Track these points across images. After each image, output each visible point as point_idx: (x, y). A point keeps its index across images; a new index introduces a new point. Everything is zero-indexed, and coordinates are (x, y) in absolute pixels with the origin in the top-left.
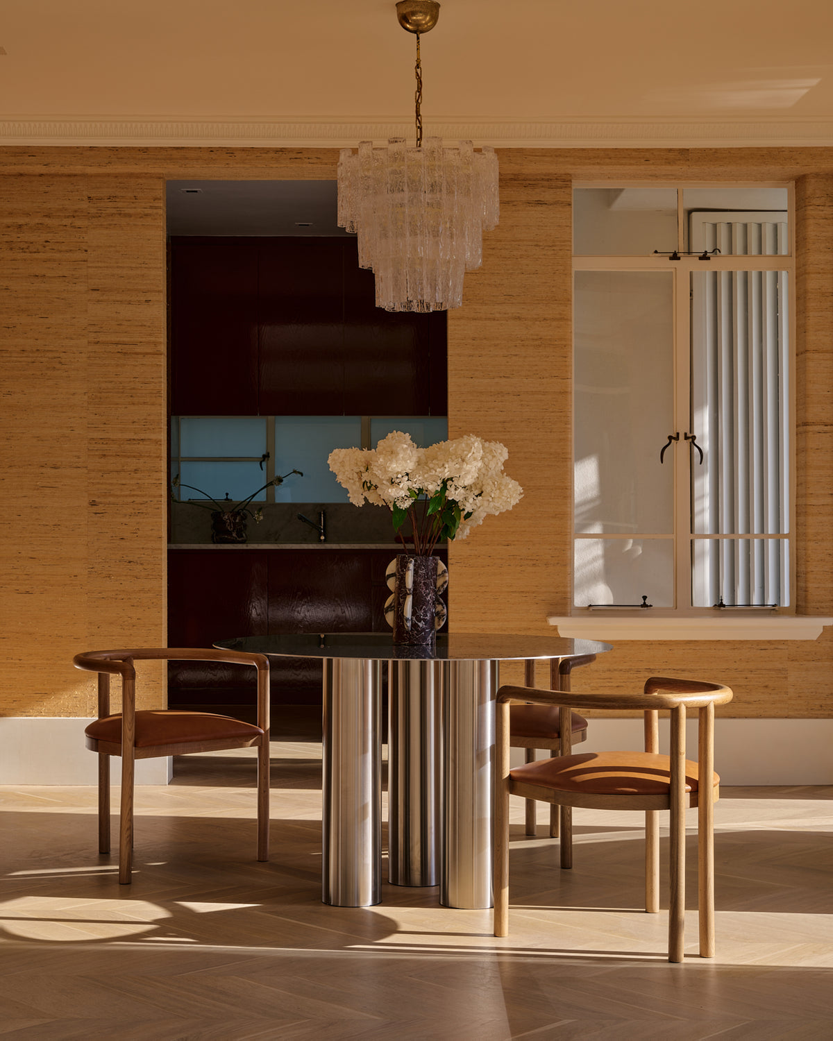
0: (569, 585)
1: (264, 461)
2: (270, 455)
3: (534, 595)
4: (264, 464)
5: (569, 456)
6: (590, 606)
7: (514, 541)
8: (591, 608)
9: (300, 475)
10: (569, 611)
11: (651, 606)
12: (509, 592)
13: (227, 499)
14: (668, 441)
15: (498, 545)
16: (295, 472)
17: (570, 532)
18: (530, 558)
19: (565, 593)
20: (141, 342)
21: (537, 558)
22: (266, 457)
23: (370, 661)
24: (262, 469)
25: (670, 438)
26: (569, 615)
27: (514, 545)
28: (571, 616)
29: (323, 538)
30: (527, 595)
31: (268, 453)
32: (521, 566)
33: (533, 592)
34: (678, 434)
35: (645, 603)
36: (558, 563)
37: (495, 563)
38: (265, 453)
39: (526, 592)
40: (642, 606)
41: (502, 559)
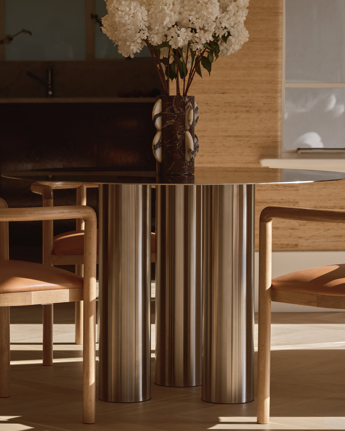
0: (279, 129)
3: (248, 139)
5: (280, 11)
6: (299, 149)
7: (229, 89)
8: (300, 151)
9: (28, 34)
10: (279, 153)
12: (224, 136)
15: (215, 93)
16: (24, 31)
17: (281, 81)
18: (244, 105)
19: (276, 137)
21: (250, 105)
23: (140, 186)
26: (279, 157)
27: (230, 93)
28: (281, 158)
29: (50, 93)
30: (241, 139)
32: (236, 112)
33: (247, 137)
36: (269, 110)
37: (212, 110)
39: (240, 137)
41: (218, 106)
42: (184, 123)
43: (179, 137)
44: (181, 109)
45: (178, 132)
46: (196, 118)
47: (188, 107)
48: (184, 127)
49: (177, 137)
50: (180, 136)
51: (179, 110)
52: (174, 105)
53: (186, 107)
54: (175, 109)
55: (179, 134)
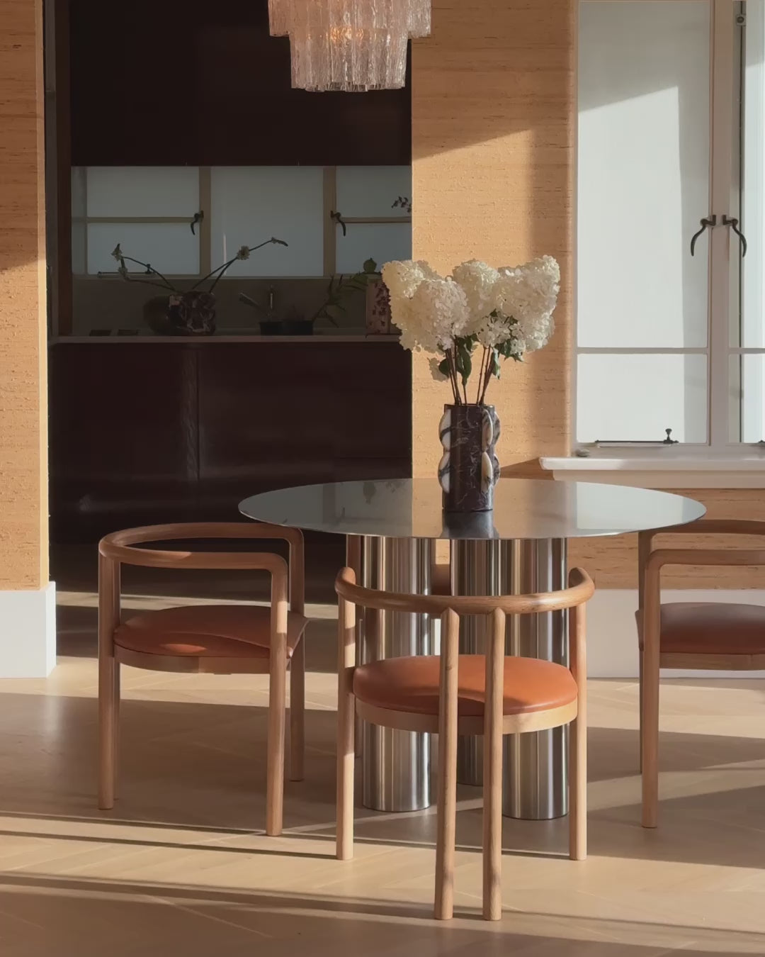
0: (567, 416)
1: (196, 221)
2: (204, 214)
4: (197, 226)
6: (598, 442)
8: (599, 445)
10: (568, 450)
11: (676, 442)
13: (148, 272)
14: (701, 227)
16: (274, 240)
20: (8, 101)
22: (199, 217)
24: (194, 234)
25: (704, 222)
31: (202, 212)
34: (714, 217)
35: (668, 438)
38: (197, 211)
40: (665, 442)
42: (480, 443)
43: (473, 460)
44: (477, 423)
45: (472, 453)
46: (496, 434)
47: (486, 421)
48: (481, 447)
49: (471, 461)
50: (475, 459)
51: (474, 424)
52: (467, 417)
53: (484, 421)
54: (469, 424)
55: (473, 456)
